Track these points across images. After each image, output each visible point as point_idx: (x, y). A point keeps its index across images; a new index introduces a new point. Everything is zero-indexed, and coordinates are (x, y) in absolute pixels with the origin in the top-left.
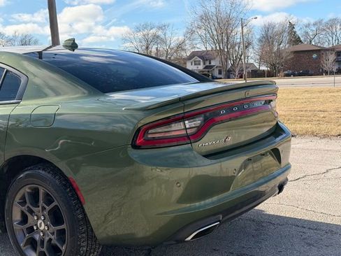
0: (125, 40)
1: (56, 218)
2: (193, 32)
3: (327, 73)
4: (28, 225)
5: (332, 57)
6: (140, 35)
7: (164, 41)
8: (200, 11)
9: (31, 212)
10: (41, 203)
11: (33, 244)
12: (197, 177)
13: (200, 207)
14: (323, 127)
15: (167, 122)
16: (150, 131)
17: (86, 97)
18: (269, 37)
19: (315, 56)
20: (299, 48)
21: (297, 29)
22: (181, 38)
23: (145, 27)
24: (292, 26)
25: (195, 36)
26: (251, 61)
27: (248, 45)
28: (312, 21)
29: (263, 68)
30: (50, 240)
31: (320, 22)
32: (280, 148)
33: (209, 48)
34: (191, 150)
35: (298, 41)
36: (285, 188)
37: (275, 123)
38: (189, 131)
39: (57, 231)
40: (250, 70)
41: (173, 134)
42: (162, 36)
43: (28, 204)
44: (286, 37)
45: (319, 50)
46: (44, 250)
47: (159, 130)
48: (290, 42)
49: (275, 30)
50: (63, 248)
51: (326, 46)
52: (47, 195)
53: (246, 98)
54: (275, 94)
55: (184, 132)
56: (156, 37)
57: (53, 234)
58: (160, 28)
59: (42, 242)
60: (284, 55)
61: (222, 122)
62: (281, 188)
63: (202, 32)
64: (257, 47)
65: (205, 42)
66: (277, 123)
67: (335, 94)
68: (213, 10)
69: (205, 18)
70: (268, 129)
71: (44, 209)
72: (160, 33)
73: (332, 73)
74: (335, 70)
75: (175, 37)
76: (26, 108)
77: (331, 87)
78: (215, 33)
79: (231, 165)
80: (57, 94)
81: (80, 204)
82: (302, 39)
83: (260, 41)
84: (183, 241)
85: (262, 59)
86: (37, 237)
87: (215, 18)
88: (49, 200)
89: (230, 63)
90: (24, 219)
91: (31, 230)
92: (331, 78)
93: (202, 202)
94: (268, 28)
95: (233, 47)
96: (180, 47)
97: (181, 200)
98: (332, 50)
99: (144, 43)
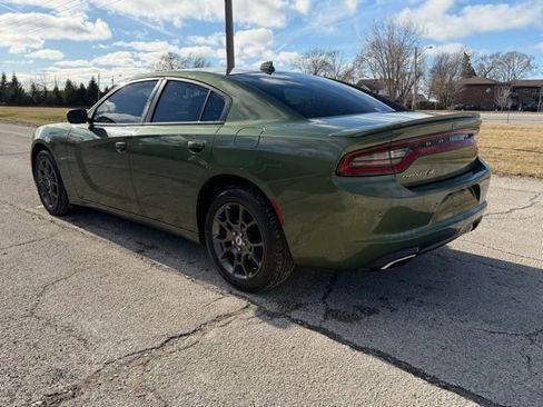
0: (294, 66)
1: (253, 235)
2: (362, 60)
3: (499, 109)
4: (226, 240)
5: (507, 93)
6: (309, 61)
7: (332, 69)
8: (372, 38)
9: (230, 228)
10: (241, 221)
11: (230, 257)
12: (398, 208)
13: (399, 238)
14: (502, 164)
15: (370, 152)
16: (356, 159)
17: (288, 121)
18: (441, 69)
19: (488, 90)
20: (472, 81)
21: (472, 61)
22: (350, 66)
23: (315, 53)
24: (467, 58)
25: (365, 64)
26: (420, 92)
27: (419, 75)
28: (489, 54)
29: (433, 100)
30: (247, 255)
31: (497, 55)
32: (481, 185)
33: (378, 77)
34: (394, 181)
35: (472, 73)
36: (480, 224)
37: (474, 159)
38: (394, 162)
39: (255, 248)
40: (419, 101)
41: (375, 163)
42: (331, 63)
43: (228, 221)
44: (460, 69)
45: (494, 85)
46: (241, 263)
47: (364, 158)
48: (464, 74)
49: (450, 60)
50: (260, 264)
51: (501, 80)
52: (246, 213)
53: (452, 131)
54: (477, 127)
55: (388, 162)
56: (325, 64)
57: (250, 250)
58: (329, 54)
59: (240, 256)
60: (456, 88)
61: (427, 154)
62: (475, 225)
63: (372, 60)
64: (427, 78)
65: (374, 70)
66: (477, 159)
67: (510, 131)
68: (386, 38)
69: (376, 46)
70: (466, 165)
71: (243, 226)
72: (329, 60)
73: (506, 109)
74: (509, 106)
75: (344, 64)
76: (229, 129)
77: (504, 124)
78: (385, 61)
79: (434, 199)
80: (258, 117)
81: (279, 224)
82: (476, 72)
83: (432, 71)
84: (377, 269)
85: (432, 91)
86: (235, 252)
87: (387, 46)
88: (248, 218)
89: (398, 93)
90: (223, 234)
91: (229, 244)
92: (504, 115)
93: (402, 234)
94: (442, 58)
95: (403, 76)
96: (348, 74)
97: (378, 230)
98: (507, 85)
99: (313, 70)
